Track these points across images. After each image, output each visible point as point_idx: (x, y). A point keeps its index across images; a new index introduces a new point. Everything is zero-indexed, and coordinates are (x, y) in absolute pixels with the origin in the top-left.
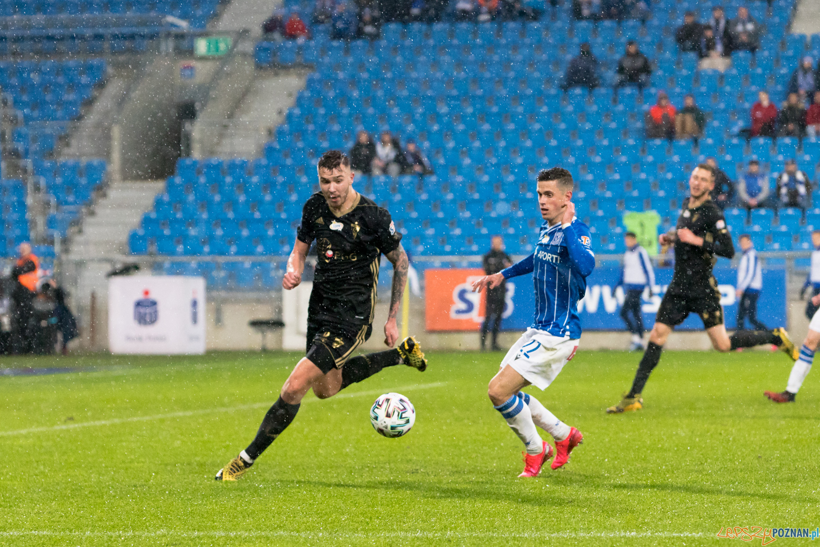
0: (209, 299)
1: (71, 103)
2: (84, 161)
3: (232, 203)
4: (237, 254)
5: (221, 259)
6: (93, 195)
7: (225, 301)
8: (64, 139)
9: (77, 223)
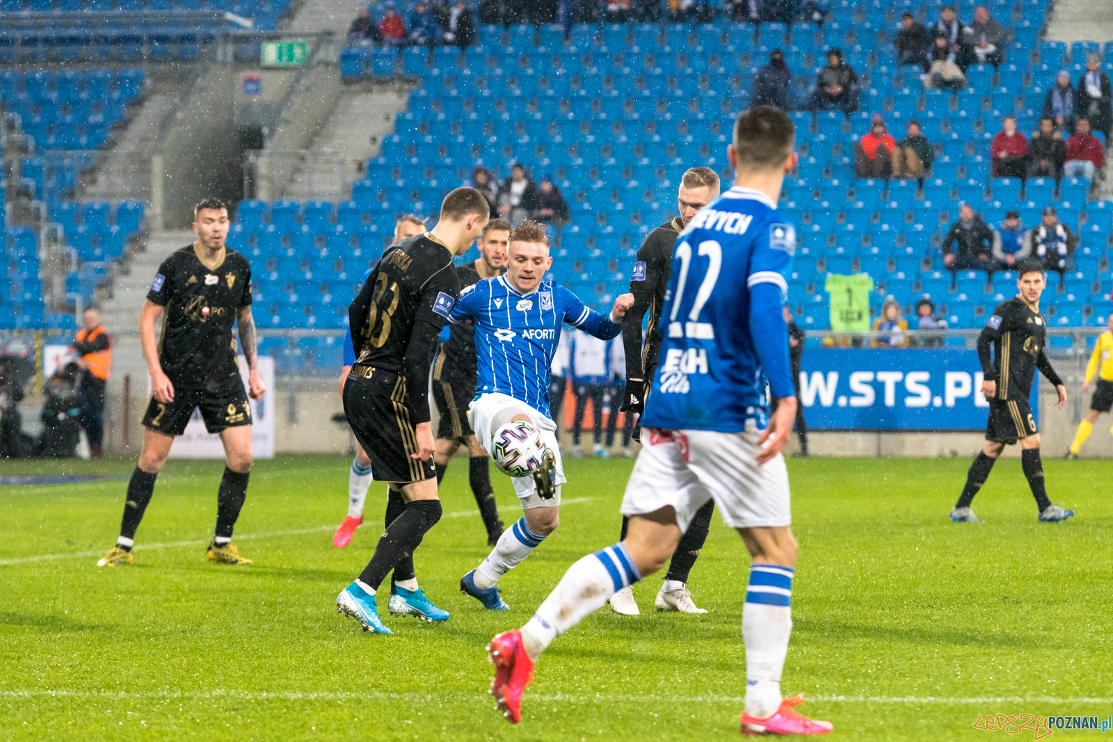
0: (279, 386)
1: (96, 126)
2: (115, 203)
3: (309, 260)
4: (316, 326)
5: (296, 333)
6: (127, 248)
7: (300, 388)
8: (90, 173)
9: (106, 285)
